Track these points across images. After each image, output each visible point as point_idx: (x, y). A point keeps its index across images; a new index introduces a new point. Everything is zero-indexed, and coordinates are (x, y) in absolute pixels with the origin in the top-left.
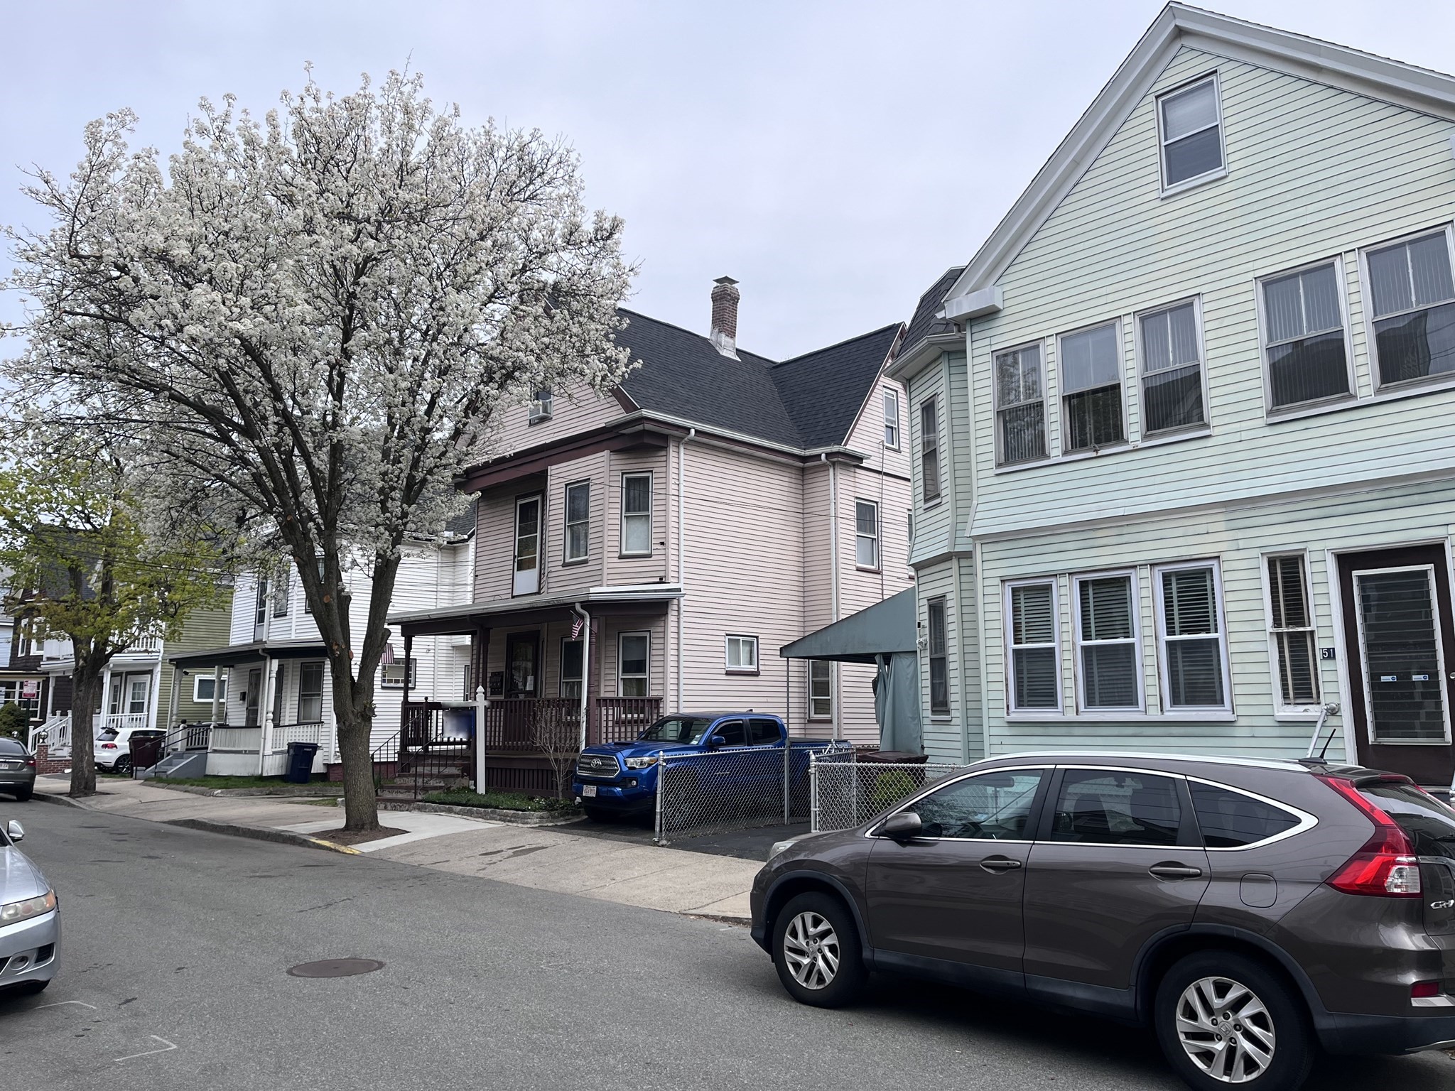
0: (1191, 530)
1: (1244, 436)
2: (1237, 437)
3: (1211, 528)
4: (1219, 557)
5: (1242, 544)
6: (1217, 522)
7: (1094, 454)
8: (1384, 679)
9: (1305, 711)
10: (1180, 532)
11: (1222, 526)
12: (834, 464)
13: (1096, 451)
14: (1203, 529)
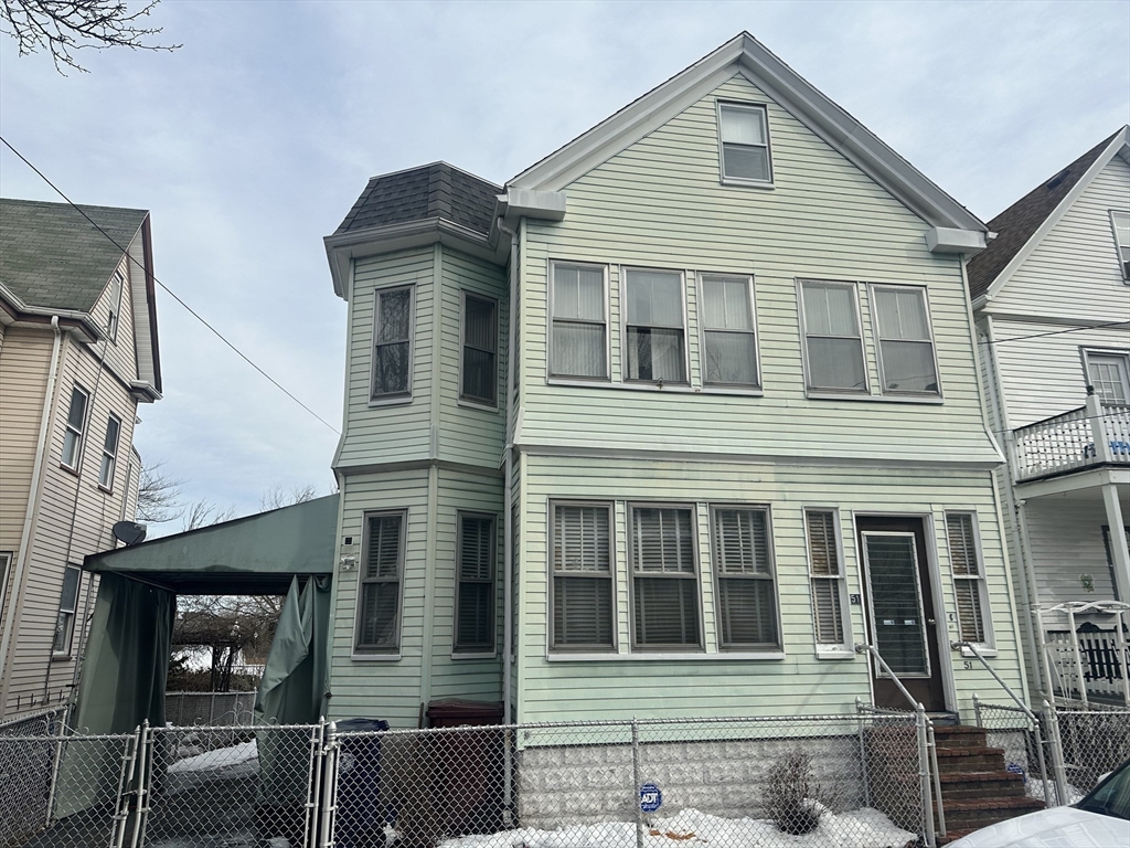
0: (745, 477)
1: (790, 403)
2: (783, 403)
3: (763, 477)
4: (769, 505)
5: (788, 496)
6: (767, 473)
7: (657, 388)
8: (887, 622)
9: (834, 649)
10: (736, 476)
11: (772, 478)
12: (63, 333)
13: (660, 386)
14: (755, 477)
